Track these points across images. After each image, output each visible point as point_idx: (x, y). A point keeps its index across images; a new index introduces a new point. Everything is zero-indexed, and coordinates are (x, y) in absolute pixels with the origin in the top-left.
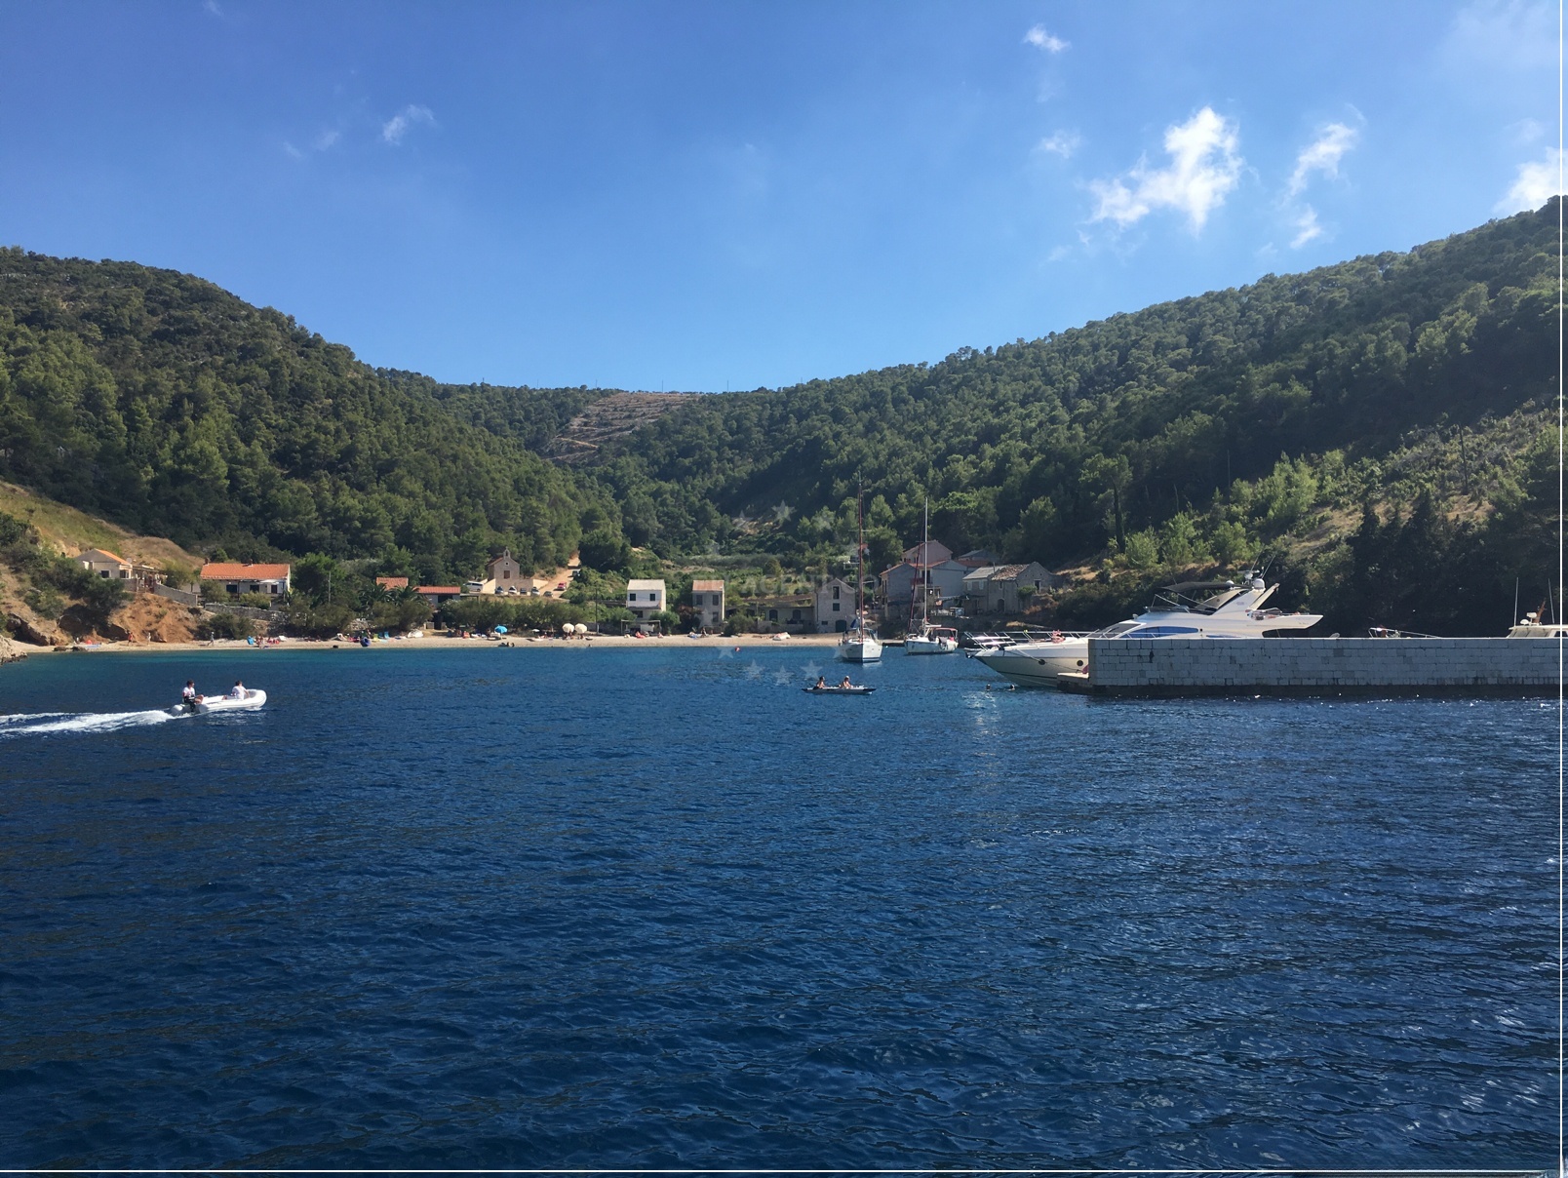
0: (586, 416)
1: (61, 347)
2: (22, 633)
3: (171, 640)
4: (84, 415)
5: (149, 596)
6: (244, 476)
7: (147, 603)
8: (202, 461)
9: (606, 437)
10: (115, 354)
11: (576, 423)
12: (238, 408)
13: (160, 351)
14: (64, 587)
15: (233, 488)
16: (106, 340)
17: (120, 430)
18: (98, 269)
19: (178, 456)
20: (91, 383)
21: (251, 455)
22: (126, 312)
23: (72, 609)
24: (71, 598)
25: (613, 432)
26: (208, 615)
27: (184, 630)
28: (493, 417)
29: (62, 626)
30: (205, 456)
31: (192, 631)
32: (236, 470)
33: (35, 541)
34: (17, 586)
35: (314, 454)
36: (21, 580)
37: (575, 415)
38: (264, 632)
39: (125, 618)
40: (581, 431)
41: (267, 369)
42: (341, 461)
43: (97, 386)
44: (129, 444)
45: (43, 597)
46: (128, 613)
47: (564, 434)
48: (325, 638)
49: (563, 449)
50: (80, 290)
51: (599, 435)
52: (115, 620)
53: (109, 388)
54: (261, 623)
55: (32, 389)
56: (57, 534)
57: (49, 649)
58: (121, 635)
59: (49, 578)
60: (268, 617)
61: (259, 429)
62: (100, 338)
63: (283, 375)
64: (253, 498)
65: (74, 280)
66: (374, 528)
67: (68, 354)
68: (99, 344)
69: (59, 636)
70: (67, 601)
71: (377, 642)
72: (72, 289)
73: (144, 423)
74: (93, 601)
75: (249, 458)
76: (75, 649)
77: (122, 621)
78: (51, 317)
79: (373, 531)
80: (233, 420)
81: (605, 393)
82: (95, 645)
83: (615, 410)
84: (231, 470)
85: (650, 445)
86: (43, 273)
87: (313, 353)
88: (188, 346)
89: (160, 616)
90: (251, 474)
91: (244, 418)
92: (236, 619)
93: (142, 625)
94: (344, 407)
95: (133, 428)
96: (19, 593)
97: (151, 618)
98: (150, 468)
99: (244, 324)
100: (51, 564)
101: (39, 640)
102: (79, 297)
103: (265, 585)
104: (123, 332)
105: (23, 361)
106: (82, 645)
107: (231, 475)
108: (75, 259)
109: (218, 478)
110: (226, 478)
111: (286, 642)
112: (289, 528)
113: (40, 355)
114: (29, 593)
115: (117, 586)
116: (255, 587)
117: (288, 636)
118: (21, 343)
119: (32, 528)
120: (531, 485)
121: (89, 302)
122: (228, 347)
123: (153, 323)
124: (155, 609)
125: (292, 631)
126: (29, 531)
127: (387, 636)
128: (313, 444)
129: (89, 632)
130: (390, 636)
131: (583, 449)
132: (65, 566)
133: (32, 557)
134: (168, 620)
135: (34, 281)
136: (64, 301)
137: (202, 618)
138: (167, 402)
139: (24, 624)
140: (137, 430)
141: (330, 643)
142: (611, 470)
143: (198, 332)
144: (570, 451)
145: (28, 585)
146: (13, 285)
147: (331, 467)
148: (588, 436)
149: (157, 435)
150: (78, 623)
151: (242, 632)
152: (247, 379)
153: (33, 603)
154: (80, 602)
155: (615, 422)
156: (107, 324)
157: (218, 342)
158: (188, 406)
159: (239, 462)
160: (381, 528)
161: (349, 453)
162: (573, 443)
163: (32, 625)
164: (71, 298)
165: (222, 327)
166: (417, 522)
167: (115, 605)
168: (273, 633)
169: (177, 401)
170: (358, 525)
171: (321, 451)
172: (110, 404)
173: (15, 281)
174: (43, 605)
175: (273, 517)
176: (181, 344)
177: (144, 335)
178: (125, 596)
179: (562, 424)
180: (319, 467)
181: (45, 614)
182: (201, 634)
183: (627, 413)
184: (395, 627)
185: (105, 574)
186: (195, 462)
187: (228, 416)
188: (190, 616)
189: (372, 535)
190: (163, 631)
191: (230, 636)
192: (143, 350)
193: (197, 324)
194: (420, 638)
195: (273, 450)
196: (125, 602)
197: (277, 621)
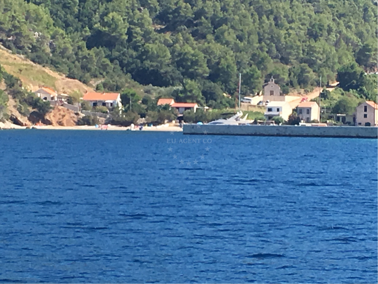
2: (16, 121)
3: (68, 125)
5: (61, 107)
6: (136, 33)
7: (59, 110)
8: (113, 25)
14: (30, 104)
15: (129, 40)
17: (75, 3)
19: (103, 20)
21: (142, 19)
23: (33, 113)
24: (33, 108)
26: (82, 115)
27: (72, 121)
29: (29, 119)
30: (114, 22)
31: (75, 122)
32: (132, 29)
33: (21, 86)
34: (15, 104)
35: (178, 16)
36: (16, 101)
38: (103, 123)
39: (51, 117)
42: (195, 19)
44: (79, 10)
45: (23, 108)
46: (52, 114)
48: (126, 126)
52: (47, 117)
54: (102, 119)
56: (30, 81)
57: (24, 127)
58: (49, 123)
59: (25, 100)
60: (105, 117)
64: (139, 46)
66: (197, 65)
69: (28, 123)
70: (31, 110)
71: (146, 128)
74: (39, 110)
75: (139, 21)
76: (33, 128)
77: (50, 117)
79: (196, 67)
82: (40, 126)
84: (129, 29)
89: (64, 116)
90: (140, 31)
92: (92, 117)
93: (57, 119)
96: (15, 106)
97: (61, 117)
98: (87, 28)
100: (26, 95)
101: (21, 124)
103: (108, 103)
106: (35, 127)
107: (129, 33)
109: (122, 34)
110: (126, 34)
111: (111, 127)
112: (152, 66)
114: (19, 107)
115: (48, 104)
116: (104, 104)
117: (112, 125)
119: (20, 80)
120: (321, 30)
124: (62, 113)
125: (113, 123)
126: (19, 82)
127: (152, 126)
128: (177, 11)
129: (38, 122)
130: (154, 125)
132: (31, 96)
133: (19, 92)
134: (67, 117)
137: (80, 117)
139: (16, 118)
141: (128, 128)
145: (18, 103)
147: (189, 23)
149: (95, 4)
150: (35, 118)
151: (94, 123)
153: (20, 110)
154: (36, 110)
159: (135, 24)
160: (201, 66)
161: (199, 14)
163: (19, 118)
166: (223, 61)
167: (47, 112)
168: (106, 124)
170: (189, 64)
171: (183, 14)
174: (23, 111)
175: (146, 59)
178: (51, 108)
180: (182, 23)
181: (24, 114)
182: (78, 123)
184: (156, 122)
185: (45, 98)
186: (109, 26)
188: (75, 116)
189: (196, 69)
190: (64, 122)
191: (89, 124)
194: (166, 127)
195: (158, 13)
196: (52, 110)
197: (109, 118)
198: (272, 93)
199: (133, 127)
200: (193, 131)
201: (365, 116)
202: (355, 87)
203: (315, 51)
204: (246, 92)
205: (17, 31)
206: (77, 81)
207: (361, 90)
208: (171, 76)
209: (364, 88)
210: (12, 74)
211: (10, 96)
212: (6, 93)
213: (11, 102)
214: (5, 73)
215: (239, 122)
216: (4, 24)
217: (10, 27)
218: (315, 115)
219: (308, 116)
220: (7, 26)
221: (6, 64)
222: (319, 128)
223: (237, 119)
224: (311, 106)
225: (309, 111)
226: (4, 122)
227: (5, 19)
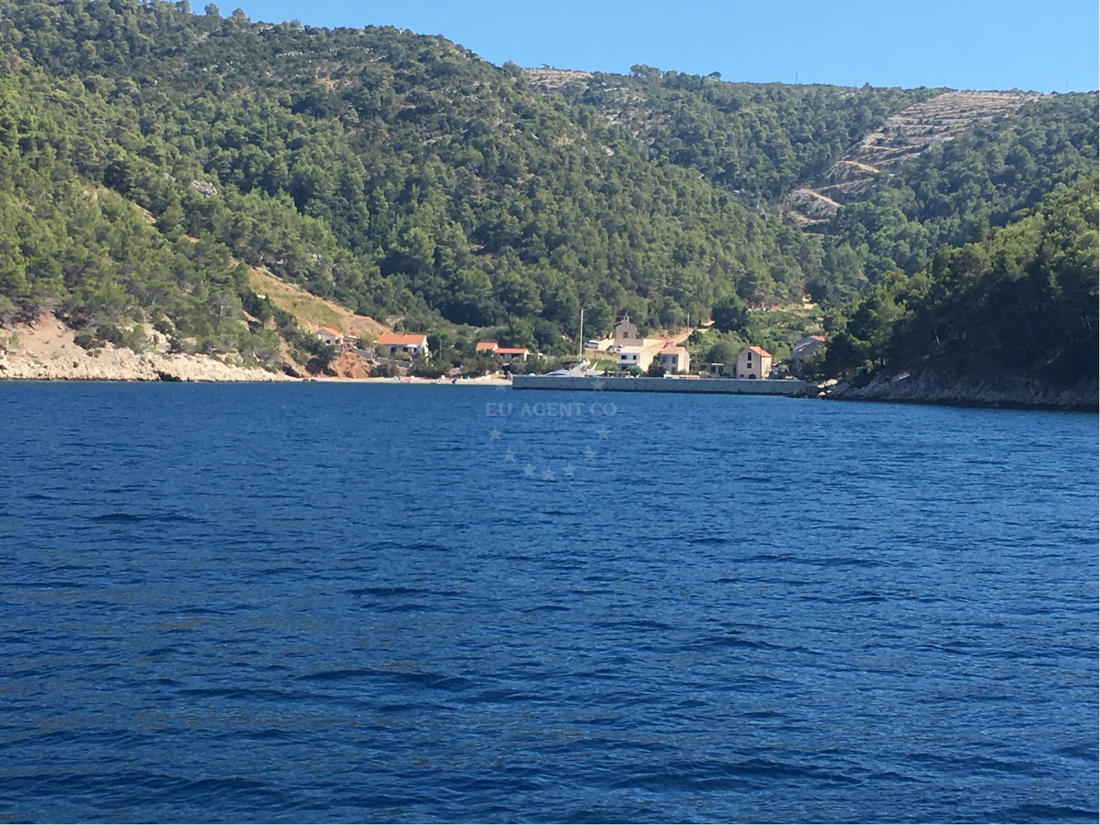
0: (885, 131)
1: (325, 136)
2: (289, 372)
3: (357, 377)
4: (340, 201)
5: (348, 354)
6: (446, 256)
7: (347, 357)
8: (415, 244)
9: (892, 161)
10: (367, 138)
11: (869, 140)
12: (452, 190)
13: (403, 131)
14: (308, 349)
15: (437, 264)
16: (362, 122)
17: (364, 215)
18: (362, 43)
19: (403, 237)
20: (346, 172)
21: (453, 237)
22: (378, 96)
23: (312, 360)
24: (312, 355)
25: (903, 153)
26: (376, 364)
27: (364, 372)
28: (776, 136)
29: (307, 369)
30: (417, 240)
31: (368, 373)
32: (441, 249)
33: (296, 324)
34: (288, 348)
35: (502, 232)
36: (289, 345)
37: (873, 127)
38: (404, 374)
39: (336, 365)
40: (872, 151)
41: (481, 150)
42: (524, 237)
43: (350, 175)
44: (370, 224)
45: (299, 354)
46: (337, 363)
47: (853, 155)
48: (435, 378)
49: (844, 177)
50: (344, 68)
51: (889, 156)
52: (331, 366)
53: (359, 176)
54: (403, 369)
55: (303, 180)
56: (308, 318)
57: (301, 380)
58: (333, 374)
59: (301, 344)
60: (407, 366)
61: (465, 210)
62: (357, 121)
63: (493, 156)
64: (450, 273)
65: (340, 56)
66: (527, 298)
67: (331, 144)
68: (357, 126)
69: (306, 374)
70: (309, 356)
71: (461, 381)
72: (338, 66)
73: (382, 206)
74: (321, 357)
75: (450, 240)
76: (312, 380)
77: (334, 366)
78: (319, 100)
79: (525, 301)
80: (448, 201)
81: (921, 95)
82: (322, 378)
83: (920, 122)
84: (437, 250)
85: (925, 174)
86: (316, 50)
87: (529, 124)
88: (425, 125)
89: (353, 365)
90: (451, 253)
91: (458, 197)
92: (390, 366)
93: (344, 369)
94: (537, 185)
95: (373, 211)
96: (288, 352)
97: (349, 366)
98: (381, 249)
99: (473, 98)
100: (303, 337)
101: (296, 375)
102: (344, 75)
103: (410, 348)
104: (375, 112)
105: (297, 154)
106: (315, 379)
107: (437, 255)
108: (342, 29)
109: (426, 257)
110: (433, 257)
111: (414, 380)
112: (467, 299)
113: (310, 146)
114: (293, 352)
115: (331, 349)
116: (406, 349)
117: (416, 376)
118: (297, 134)
119: (294, 317)
121: (351, 79)
122: (455, 125)
123: (399, 103)
124: (350, 361)
125: (418, 374)
126: (293, 320)
127: (469, 378)
128: (501, 225)
129: (319, 373)
130: (471, 377)
131: (865, 175)
132: (309, 338)
133: (294, 333)
134: (356, 366)
135: (308, 59)
136: (332, 79)
137: (373, 366)
138: (401, 187)
139: (291, 367)
140: (377, 213)
141: (438, 381)
142: (872, 206)
143: (434, 111)
144: (852, 177)
145: (292, 348)
146: (292, 65)
147: (516, 243)
148: (875, 159)
149: (391, 216)
150: (314, 367)
151: (392, 374)
152: (463, 162)
153: (294, 357)
154: (315, 357)
155: (912, 140)
156: (363, 106)
157: (449, 120)
158: (415, 189)
159: (443, 243)
160: (532, 299)
161: (530, 230)
162: (856, 168)
163: (294, 368)
164: (337, 76)
165: (454, 104)
166: (561, 293)
167: (331, 359)
168: (408, 375)
169: (408, 183)
170: (517, 296)
171: (508, 230)
172: (359, 190)
173: (294, 60)
174: (298, 358)
175: (459, 290)
176: (420, 123)
177: (391, 116)
178: (336, 354)
179: (853, 143)
180: (506, 242)
181: (299, 362)
182: (372, 374)
183: (929, 127)
184: (474, 373)
185: (328, 342)
186: (411, 246)
187: (444, 198)
188: (368, 365)
189: (526, 304)
190: (353, 372)
191: (386, 376)
192: (390, 130)
193: (433, 103)
194: (487, 379)
196: (337, 357)
197: (412, 368)
198: (626, 335)
199: (443, 380)
200: (526, 384)
201: (749, 366)
202: (736, 328)
203: (682, 280)
204: (592, 334)
205: (291, 253)
206: (369, 319)
207: (744, 331)
208: (493, 312)
209: (748, 329)
210: (284, 309)
211: (281, 339)
212: (277, 334)
213: (284, 346)
214: (276, 308)
215: (585, 373)
216: (270, 243)
217: (280, 246)
218: (683, 363)
219: (674, 365)
220: (276, 246)
221: (276, 295)
222: (689, 381)
223: (583, 370)
224: (678, 352)
225: (675, 359)
226: (275, 372)
227: (273, 237)
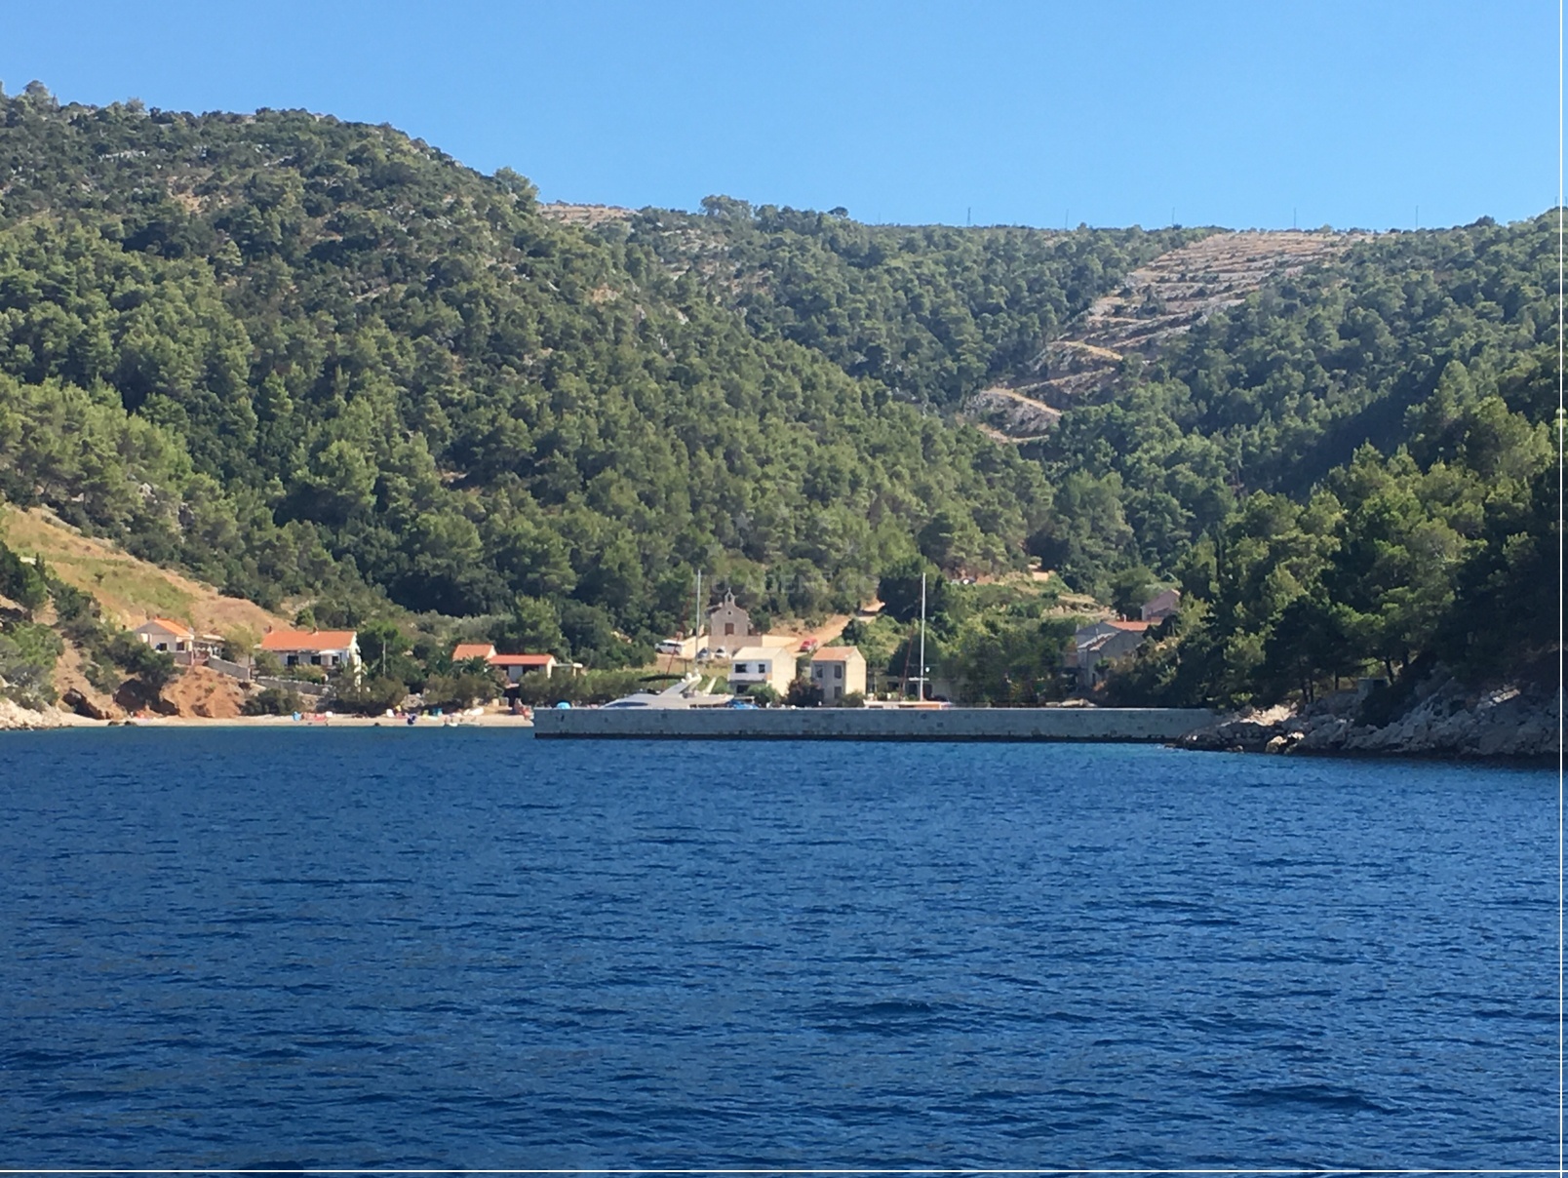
0: (1126, 293)
1: (182, 287)
2: (81, 707)
3: (219, 716)
4: (205, 398)
5: (201, 669)
6: (396, 489)
7: (198, 677)
8: (340, 471)
9: (1143, 339)
10: (257, 292)
11: (1100, 308)
12: (408, 376)
13: (319, 279)
14: (121, 662)
15: (381, 507)
16: (247, 264)
17: (248, 421)
18: (252, 135)
19: (318, 458)
20: (218, 348)
21: (409, 457)
22: (276, 218)
23: (127, 683)
24: (127, 673)
25: (1160, 327)
26: (257, 689)
27: (232, 705)
28: (947, 304)
29: (118, 700)
30: (345, 464)
31: (240, 706)
32: (388, 480)
33: (97, 614)
34: (79, 661)
35: (498, 449)
36: (82, 655)
37: (1103, 290)
38: (313, 708)
39: (176, 693)
40: (1106, 326)
41: (460, 308)
42: (539, 456)
43: (223, 352)
44: (259, 438)
45: (101, 672)
46: (179, 687)
47: (1075, 332)
48: (373, 715)
49: (1065, 366)
50: (218, 176)
51: (1137, 333)
52: (166, 694)
53: (240, 355)
54: (310, 699)
55: (140, 361)
56: (124, 602)
57: (105, 723)
58: (170, 710)
59: (107, 652)
60: (318, 692)
61: (431, 411)
62: (239, 263)
63: (480, 317)
64: (405, 521)
65: (212, 156)
66: (547, 564)
67: (190, 300)
68: (239, 272)
69: (115, 710)
70: (123, 676)
71: (425, 720)
72: (207, 173)
73: (282, 407)
74: (145, 677)
75: (405, 462)
76: (127, 723)
77: (173, 696)
78: (174, 229)
79: (543, 569)
80: (401, 396)
81: (1177, 238)
82: (147, 719)
83: (1182, 279)
84: (379, 480)
85: (1205, 358)
86: (170, 148)
87: (541, 265)
88: (360, 268)
89: (210, 691)
90: (406, 485)
91: (417, 390)
92: (285, 693)
93: (192, 701)
94: (560, 367)
95: (266, 414)
96: (80, 668)
97: (202, 693)
98: (277, 480)
99: (444, 222)
100: (111, 638)
101: (97, 715)
102: (217, 188)
103: (326, 656)
104: (272, 248)
105: (129, 318)
106: (135, 720)
107: (381, 489)
108: (216, 114)
109: (362, 494)
110: (373, 492)
111: (333, 719)
112: (436, 567)
113: (152, 305)
114: (89, 668)
115: (167, 660)
116: (316, 660)
117: (336, 712)
118: (130, 285)
119: (95, 600)
120: (835, 481)
121: (230, 195)
122: (414, 268)
123: (314, 231)
124: (206, 684)
125: (339, 707)
126: (92, 604)
127: (440, 713)
128: (495, 436)
129: (143, 707)
130: (444, 712)
131: (1099, 364)
132: (123, 640)
133: (93, 631)
134: (218, 694)
135: (156, 162)
136: (196, 195)
137: (251, 693)
138: (315, 373)
139: (84, 699)
140: (272, 418)
141: (380, 720)
142: (1120, 411)
143: (375, 244)
144: (1077, 368)
145: (88, 660)
146: (127, 172)
147: (525, 467)
148: (1114, 338)
149: (298, 424)
150: (134, 697)
151: (289, 707)
152: (428, 329)
153: (92, 678)
154: (136, 676)
155: (1171, 306)
156: (249, 237)
157: (401, 259)
158: (342, 376)
159: (393, 469)
160: (556, 565)
161: (548, 444)
162: (1082, 352)
163: (90, 700)
164: (205, 190)
165: (410, 232)
166: (608, 553)
167: (166, 680)
168: (320, 710)
169: (329, 366)
170: (527, 560)
171: (509, 445)
172: (240, 378)
173: (129, 164)
174: (101, 680)
175: (421, 551)
176: (350, 266)
177: (299, 254)
178: (175, 670)
179: (1074, 313)
180: (506, 466)
181: (103, 689)
182: (248, 709)
183: (1197, 286)
184: (449, 703)
185: (162, 647)
186: (332, 474)
187: (392, 391)
188: (240, 691)
189: (545, 574)
190: (211, 706)
191: (277, 712)
192: (296, 278)
193: (374, 231)
194: (477, 715)
195: (448, 443)
196: (177, 676)
197: (328, 695)
198: (729, 629)
199: (388, 719)
200: (564, 728)
203: (823, 530)
204: (668, 627)
205: (97, 479)
206: (248, 602)
208: (484, 591)
210: (75, 583)
211: (67, 642)
212: (58, 633)
213: (71, 656)
214: (56, 582)
215: (691, 701)
216: (60, 461)
217: (76, 467)
218: (855, 680)
219: (837, 682)
220: (69, 467)
221: (61, 559)
222: (925, 715)
223: (685, 694)
224: (846, 657)
225: (839, 670)
226: (40, 710)
227: (64, 450)
